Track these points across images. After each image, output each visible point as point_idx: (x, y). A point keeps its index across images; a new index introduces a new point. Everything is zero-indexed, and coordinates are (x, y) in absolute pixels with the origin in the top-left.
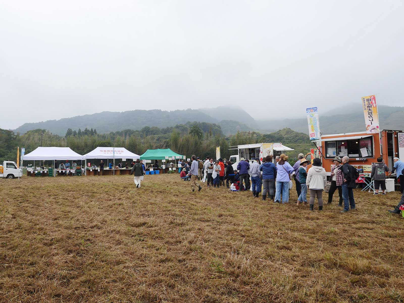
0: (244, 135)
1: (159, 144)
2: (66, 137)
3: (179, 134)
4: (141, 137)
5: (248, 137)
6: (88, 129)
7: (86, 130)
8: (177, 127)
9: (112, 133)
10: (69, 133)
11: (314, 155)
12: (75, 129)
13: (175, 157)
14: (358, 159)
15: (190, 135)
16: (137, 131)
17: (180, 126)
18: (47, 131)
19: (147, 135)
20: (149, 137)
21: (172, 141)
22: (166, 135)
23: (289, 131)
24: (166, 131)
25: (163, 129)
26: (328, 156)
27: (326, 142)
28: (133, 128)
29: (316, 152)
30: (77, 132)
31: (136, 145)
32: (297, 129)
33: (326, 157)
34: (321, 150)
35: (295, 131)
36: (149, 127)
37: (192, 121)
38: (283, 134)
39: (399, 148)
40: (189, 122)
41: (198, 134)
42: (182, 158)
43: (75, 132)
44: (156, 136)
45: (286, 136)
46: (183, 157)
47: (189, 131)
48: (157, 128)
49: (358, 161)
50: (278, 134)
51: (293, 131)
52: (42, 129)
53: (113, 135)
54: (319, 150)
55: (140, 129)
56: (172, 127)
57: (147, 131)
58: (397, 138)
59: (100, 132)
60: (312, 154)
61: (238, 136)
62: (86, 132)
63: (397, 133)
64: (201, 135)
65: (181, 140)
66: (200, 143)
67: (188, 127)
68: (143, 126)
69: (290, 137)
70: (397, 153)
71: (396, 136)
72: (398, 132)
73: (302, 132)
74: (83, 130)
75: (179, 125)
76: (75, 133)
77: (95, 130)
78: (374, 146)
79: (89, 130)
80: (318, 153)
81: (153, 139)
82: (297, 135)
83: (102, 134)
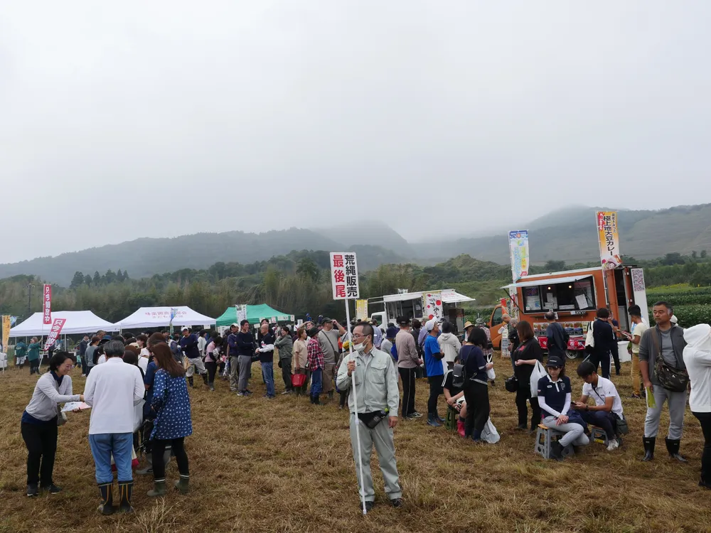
0: (392, 270)
1: (243, 294)
2: (71, 287)
3: (277, 274)
4: (210, 281)
5: (398, 273)
6: (112, 272)
7: (109, 273)
8: (274, 261)
9: (156, 276)
10: (79, 279)
11: (507, 308)
12: (88, 271)
13: (277, 318)
14: (573, 313)
15: (296, 276)
16: (202, 271)
17: (278, 260)
18: (36, 278)
19: (221, 278)
20: (225, 281)
21: (266, 286)
22: (254, 276)
23: (467, 260)
24: (254, 268)
25: (248, 266)
26: (528, 309)
27: (523, 288)
28: (195, 265)
29: (509, 303)
30: (92, 277)
31: (203, 297)
32: (481, 256)
33: (526, 311)
34: (517, 301)
35: (478, 259)
36: (223, 264)
37: (300, 249)
38: (457, 264)
39: (635, 292)
40: (294, 252)
41: (311, 273)
42: (287, 319)
43: (88, 277)
44: (237, 279)
45: (463, 268)
46: (289, 317)
47: (296, 269)
48: (237, 264)
49: (573, 315)
50: (449, 265)
51: (475, 260)
52: (28, 275)
53: (159, 280)
54: (514, 300)
55: (206, 268)
56: (263, 262)
57: (221, 271)
58: (629, 277)
59: (135, 275)
60: (503, 307)
61: (382, 274)
62: (110, 277)
63: (630, 269)
64: (318, 274)
65: (282, 285)
66: (316, 288)
67: (292, 261)
68: (213, 262)
69: (470, 270)
70: (631, 301)
71: (628, 274)
72: (631, 267)
73: (490, 260)
74: (103, 273)
75: (276, 257)
76: (88, 280)
77: (126, 273)
78: (595, 292)
79: (114, 274)
80: (512, 304)
81: (232, 284)
82: (481, 265)
83: (138, 278)
